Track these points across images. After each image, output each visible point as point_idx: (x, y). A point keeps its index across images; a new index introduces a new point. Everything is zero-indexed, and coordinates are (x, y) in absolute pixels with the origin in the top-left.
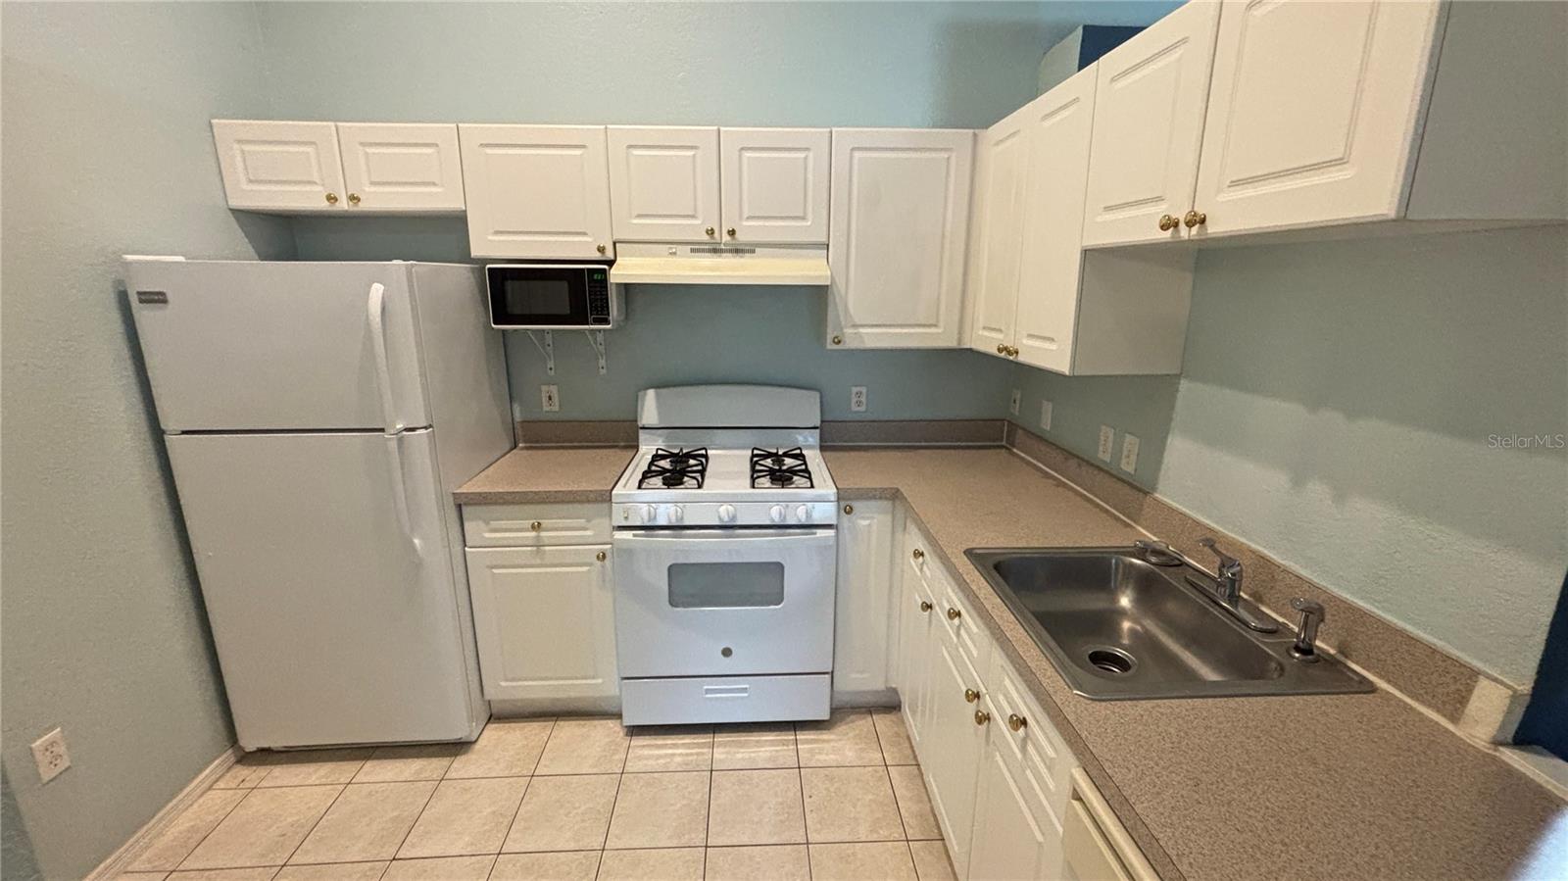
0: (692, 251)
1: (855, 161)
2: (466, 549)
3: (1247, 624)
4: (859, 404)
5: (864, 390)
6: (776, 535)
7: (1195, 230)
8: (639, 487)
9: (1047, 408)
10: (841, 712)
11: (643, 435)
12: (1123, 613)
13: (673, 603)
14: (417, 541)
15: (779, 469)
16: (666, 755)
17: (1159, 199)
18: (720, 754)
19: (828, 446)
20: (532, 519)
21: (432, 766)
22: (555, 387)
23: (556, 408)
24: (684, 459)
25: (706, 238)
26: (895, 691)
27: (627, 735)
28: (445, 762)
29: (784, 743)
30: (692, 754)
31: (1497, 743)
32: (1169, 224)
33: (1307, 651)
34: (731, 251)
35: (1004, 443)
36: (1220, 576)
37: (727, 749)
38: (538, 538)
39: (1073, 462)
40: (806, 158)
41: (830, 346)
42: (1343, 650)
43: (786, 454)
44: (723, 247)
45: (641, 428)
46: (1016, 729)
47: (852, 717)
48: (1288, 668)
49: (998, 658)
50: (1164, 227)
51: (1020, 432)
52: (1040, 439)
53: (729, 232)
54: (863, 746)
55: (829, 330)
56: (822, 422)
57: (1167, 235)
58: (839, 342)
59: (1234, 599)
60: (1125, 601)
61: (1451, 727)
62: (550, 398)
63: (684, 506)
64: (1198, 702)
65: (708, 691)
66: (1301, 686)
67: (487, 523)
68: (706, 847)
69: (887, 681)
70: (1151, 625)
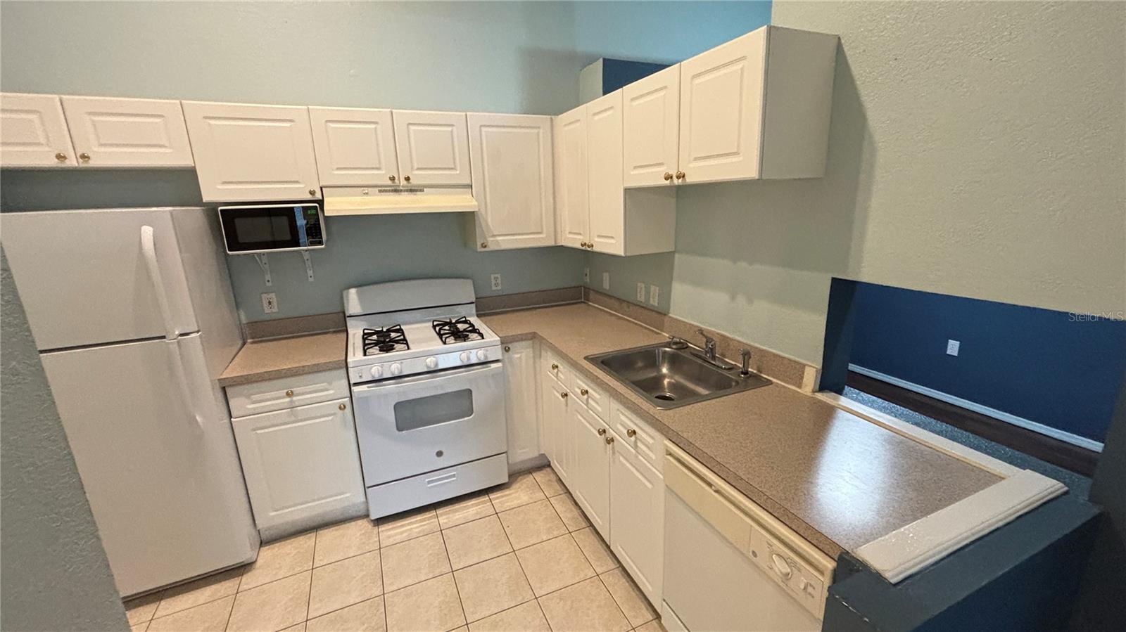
0: (380, 191)
1: (483, 133)
2: (232, 419)
3: (721, 368)
4: (496, 285)
5: (498, 275)
6: (466, 371)
7: (680, 180)
8: (365, 355)
9: (606, 276)
10: (515, 475)
11: (350, 322)
12: (664, 376)
13: (399, 429)
14: (198, 418)
15: (455, 331)
16: (408, 530)
17: (662, 164)
18: (443, 520)
19: (481, 314)
20: (286, 389)
21: (224, 588)
22: (274, 294)
23: (275, 310)
24: (387, 334)
25: (390, 183)
26: (543, 456)
27: (374, 526)
28: (236, 581)
29: (484, 502)
30: (425, 525)
31: (814, 392)
32: (669, 177)
33: (746, 373)
34: (407, 191)
35: (583, 300)
36: (707, 347)
37: (448, 516)
38: (291, 402)
39: (624, 305)
40: (452, 131)
41: (480, 249)
42: (759, 371)
43: (458, 322)
44: (401, 188)
45: (348, 317)
46: (631, 436)
47: (520, 478)
48: (740, 382)
49: (615, 405)
50: (666, 179)
51: (592, 292)
52: (606, 295)
53: (405, 178)
54: (531, 492)
55: (478, 240)
56: (476, 298)
57: (668, 182)
58: (485, 246)
59: (714, 357)
60: (665, 370)
61: (799, 390)
62: (270, 303)
63: (402, 363)
64: (709, 402)
65: (429, 482)
66: (746, 387)
67: (248, 397)
68: (453, 572)
69: (539, 451)
70: (679, 379)
